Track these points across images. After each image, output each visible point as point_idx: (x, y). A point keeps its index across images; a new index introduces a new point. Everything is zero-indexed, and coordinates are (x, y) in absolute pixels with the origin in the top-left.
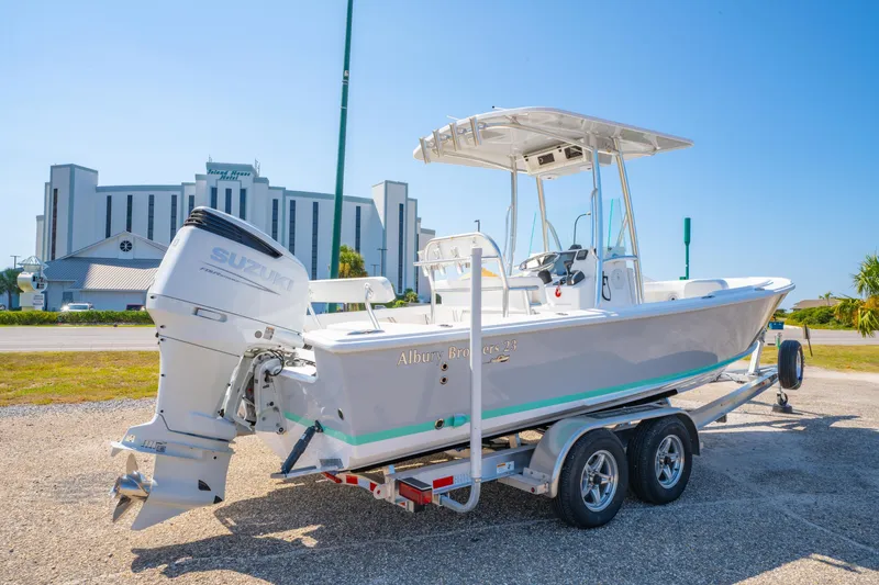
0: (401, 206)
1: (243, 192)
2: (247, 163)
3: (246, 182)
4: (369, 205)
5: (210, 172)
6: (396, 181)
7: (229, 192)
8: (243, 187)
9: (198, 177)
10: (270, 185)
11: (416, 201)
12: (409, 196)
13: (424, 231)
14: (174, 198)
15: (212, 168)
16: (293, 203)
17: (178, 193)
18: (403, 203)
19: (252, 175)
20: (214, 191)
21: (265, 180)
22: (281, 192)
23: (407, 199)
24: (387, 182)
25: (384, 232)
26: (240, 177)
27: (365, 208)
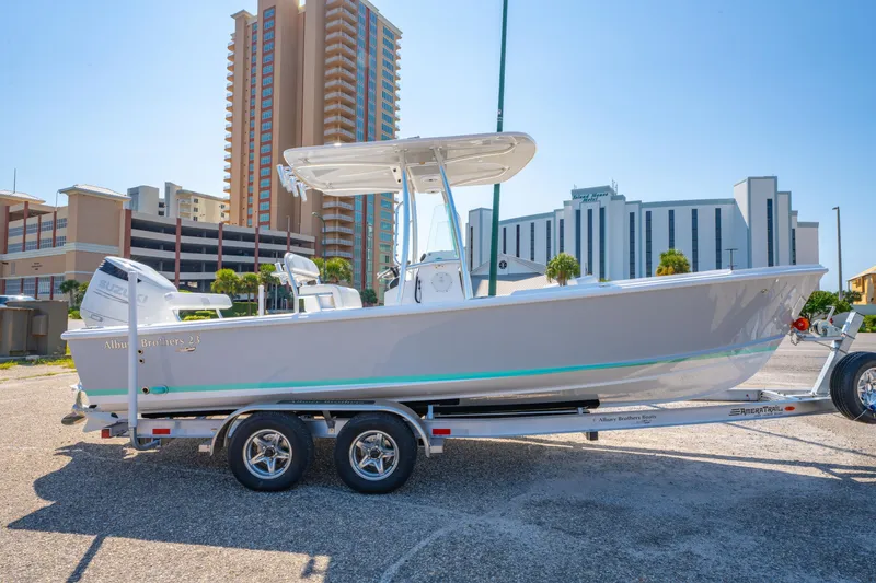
0: (770, 202)
1: (602, 210)
2: (605, 185)
3: (605, 201)
4: (729, 206)
5: (575, 197)
6: (762, 176)
7: (590, 212)
8: (602, 206)
9: (566, 203)
10: (627, 200)
11: (789, 193)
12: (779, 190)
13: (801, 225)
14: (549, 223)
15: (576, 194)
16: (648, 214)
17: (551, 219)
18: (772, 197)
19: (609, 194)
20: (578, 213)
21: (622, 197)
22: (637, 205)
23: (777, 193)
24: (750, 179)
25: (749, 231)
26: (599, 198)
27: (725, 209)
